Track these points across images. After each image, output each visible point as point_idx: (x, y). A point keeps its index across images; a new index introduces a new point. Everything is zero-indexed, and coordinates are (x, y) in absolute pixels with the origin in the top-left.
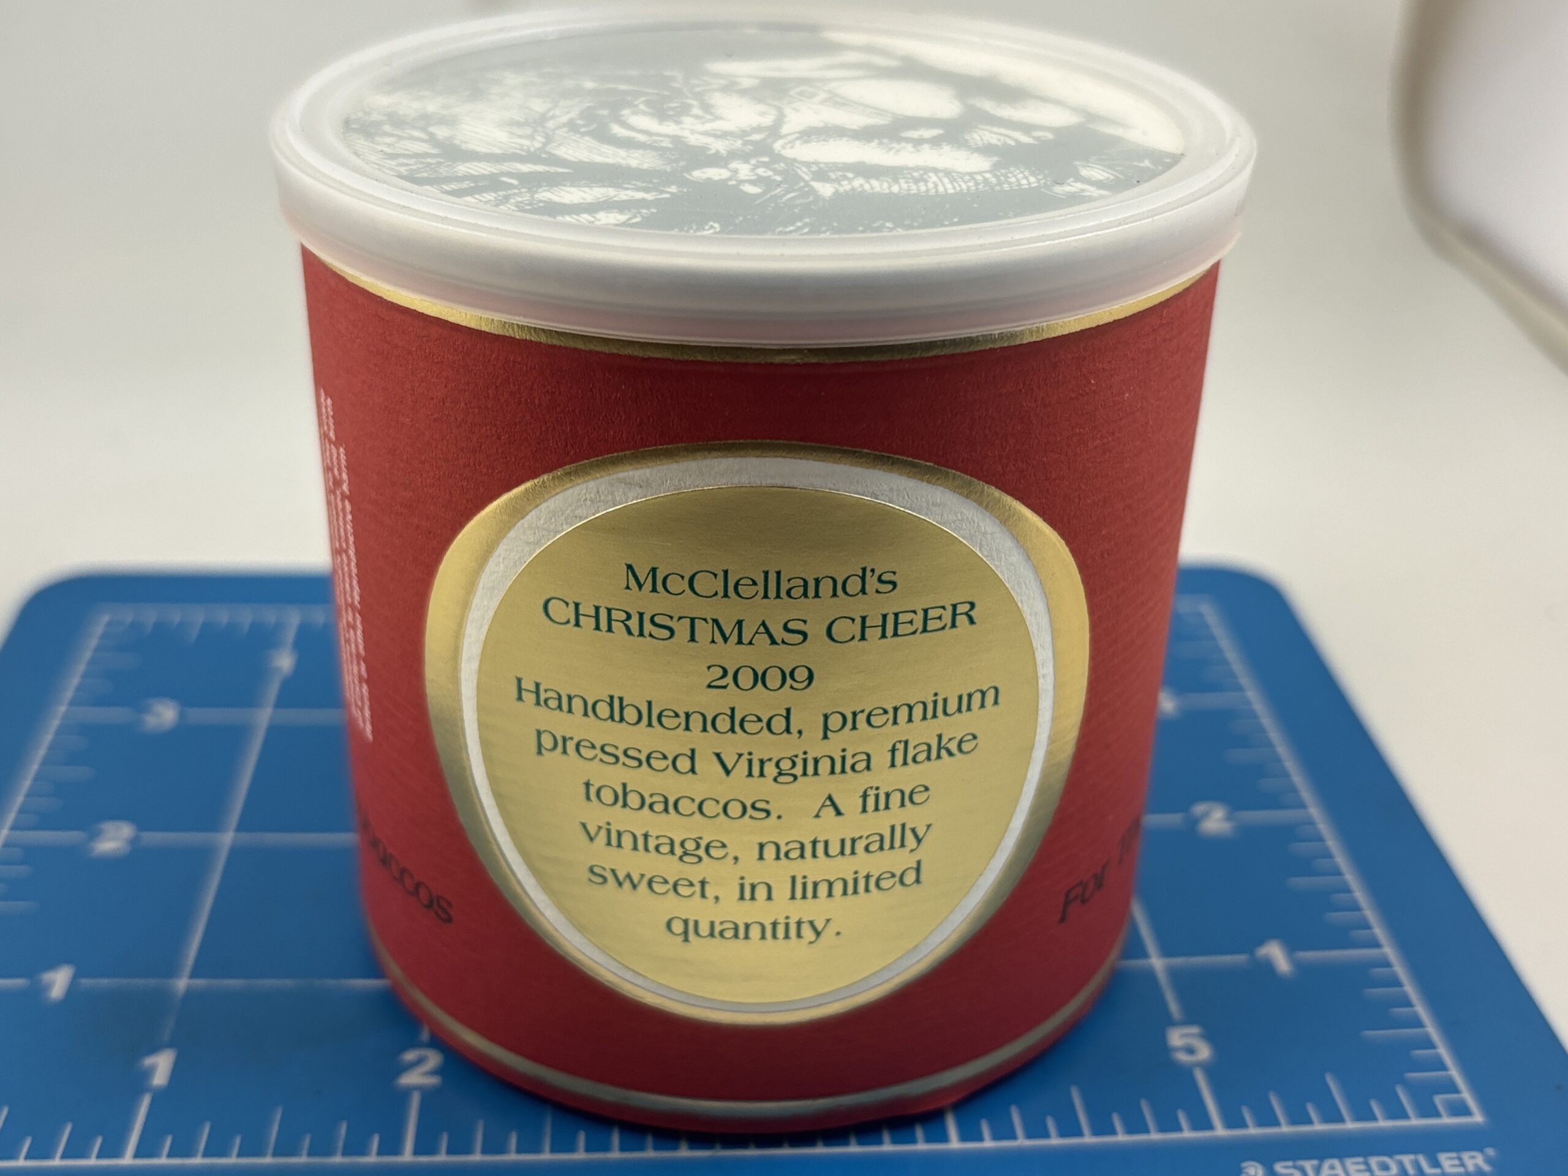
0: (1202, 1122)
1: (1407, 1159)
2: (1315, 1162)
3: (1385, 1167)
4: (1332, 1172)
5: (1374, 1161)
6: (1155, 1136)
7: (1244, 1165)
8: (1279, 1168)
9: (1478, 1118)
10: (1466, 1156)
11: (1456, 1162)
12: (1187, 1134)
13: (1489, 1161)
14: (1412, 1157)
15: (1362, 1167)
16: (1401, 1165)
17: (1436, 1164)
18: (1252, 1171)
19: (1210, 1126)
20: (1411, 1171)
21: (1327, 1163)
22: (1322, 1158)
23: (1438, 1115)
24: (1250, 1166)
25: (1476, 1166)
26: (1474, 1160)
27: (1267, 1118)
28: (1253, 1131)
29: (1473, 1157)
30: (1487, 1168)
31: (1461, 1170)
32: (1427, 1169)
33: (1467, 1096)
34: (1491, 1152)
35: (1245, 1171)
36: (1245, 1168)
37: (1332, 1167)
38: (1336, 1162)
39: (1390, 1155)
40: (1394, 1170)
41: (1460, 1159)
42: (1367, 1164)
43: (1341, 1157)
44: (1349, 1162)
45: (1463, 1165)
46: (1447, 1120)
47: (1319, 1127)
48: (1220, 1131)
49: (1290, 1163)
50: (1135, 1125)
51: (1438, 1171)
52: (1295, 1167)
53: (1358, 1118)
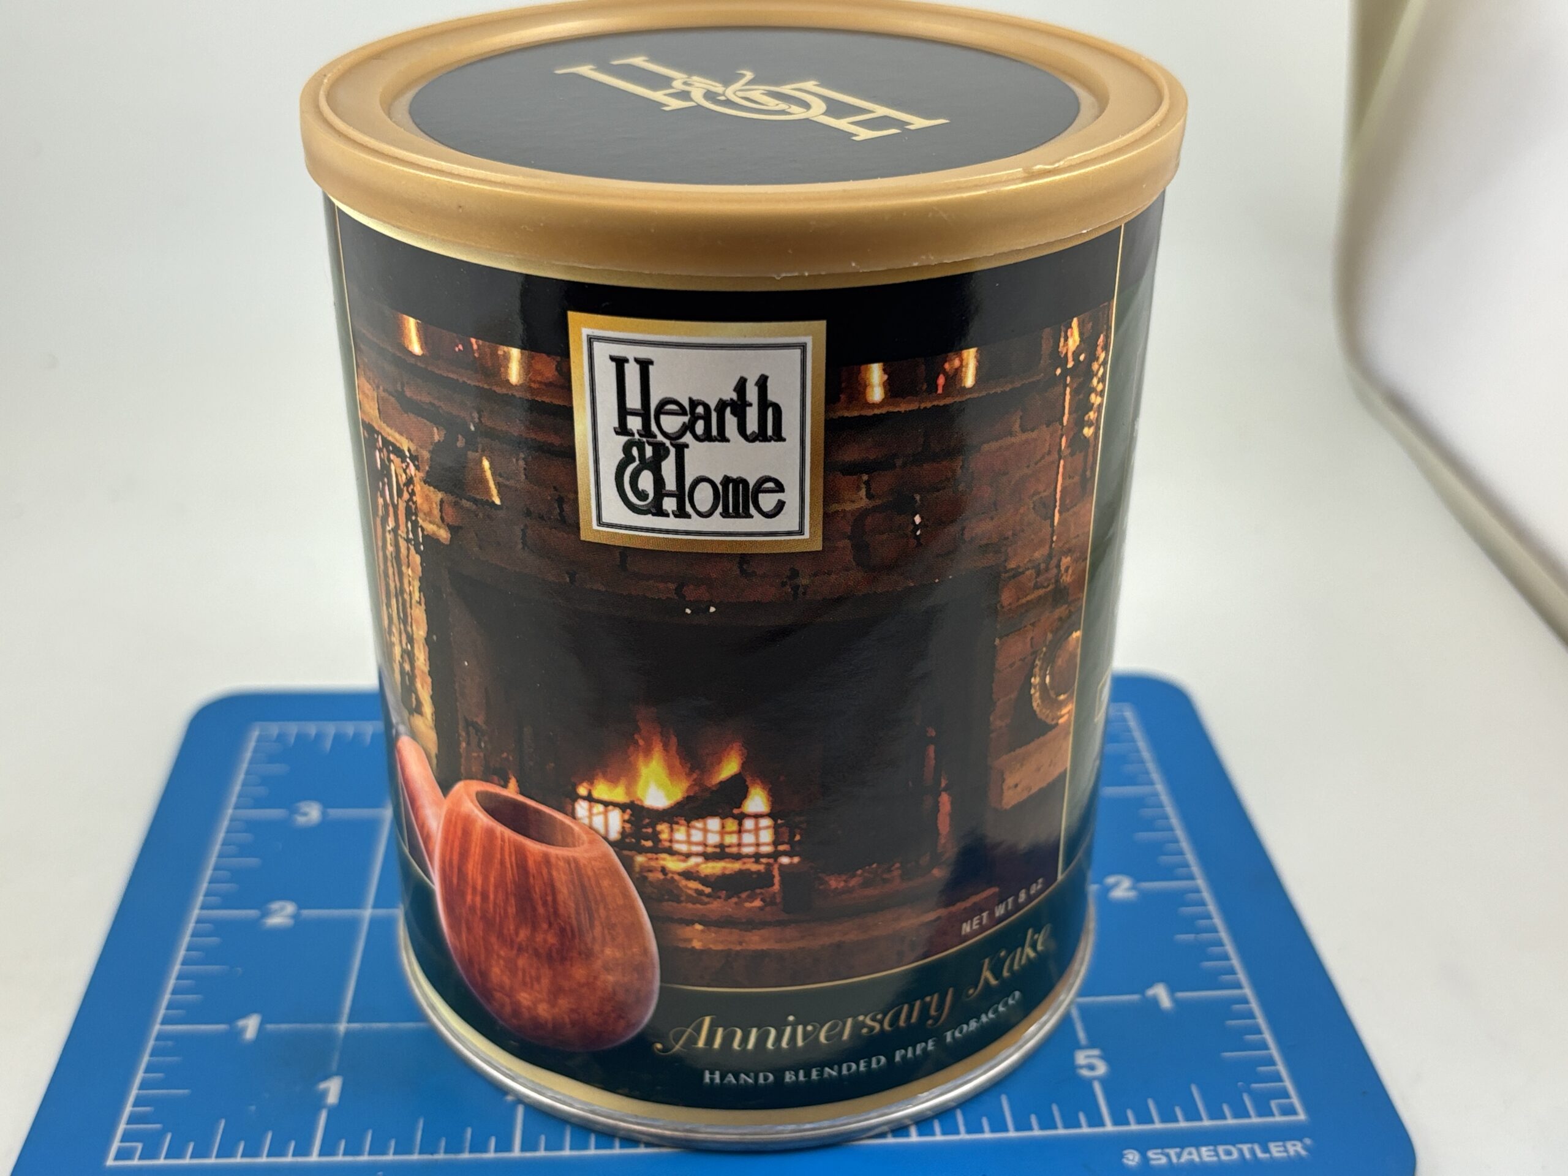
0: (1096, 1120)
1: (1245, 1148)
2: (1178, 1150)
3: (1229, 1153)
4: (1189, 1157)
5: (1221, 1149)
6: (1061, 1131)
7: (1126, 1152)
8: (1151, 1154)
9: (1302, 1116)
10: (1289, 1145)
11: (1282, 1149)
12: (1085, 1130)
13: (1305, 1148)
14: (1249, 1146)
15: (1212, 1153)
16: (1241, 1151)
17: (1266, 1150)
18: (1130, 1157)
19: (1103, 1124)
20: (1248, 1155)
21: (1187, 1150)
22: (1183, 1148)
23: (1272, 1114)
24: (1129, 1153)
25: (1296, 1151)
26: (1295, 1148)
27: (1144, 1117)
28: (1134, 1127)
29: (1294, 1145)
30: (1303, 1153)
31: (1285, 1154)
32: (1260, 1154)
33: (1295, 1101)
34: (1308, 1141)
35: (1126, 1156)
36: (1125, 1154)
37: (1190, 1154)
38: (1193, 1150)
39: (1234, 1145)
40: (1235, 1155)
41: (1285, 1146)
42: (1216, 1151)
43: (1197, 1146)
44: (1204, 1149)
45: (1286, 1151)
46: (1279, 1119)
47: (1183, 1124)
48: (1109, 1128)
49: (1159, 1151)
50: (1047, 1123)
51: (1267, 1155)
52: (1162, 1154)
53: (1212, 1117)
